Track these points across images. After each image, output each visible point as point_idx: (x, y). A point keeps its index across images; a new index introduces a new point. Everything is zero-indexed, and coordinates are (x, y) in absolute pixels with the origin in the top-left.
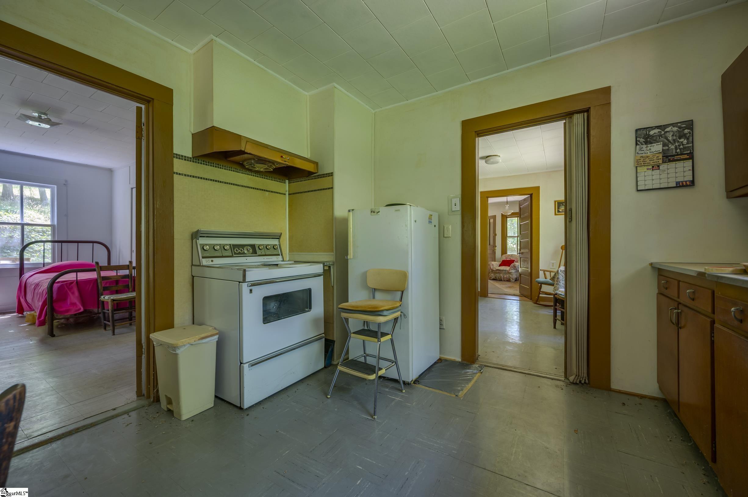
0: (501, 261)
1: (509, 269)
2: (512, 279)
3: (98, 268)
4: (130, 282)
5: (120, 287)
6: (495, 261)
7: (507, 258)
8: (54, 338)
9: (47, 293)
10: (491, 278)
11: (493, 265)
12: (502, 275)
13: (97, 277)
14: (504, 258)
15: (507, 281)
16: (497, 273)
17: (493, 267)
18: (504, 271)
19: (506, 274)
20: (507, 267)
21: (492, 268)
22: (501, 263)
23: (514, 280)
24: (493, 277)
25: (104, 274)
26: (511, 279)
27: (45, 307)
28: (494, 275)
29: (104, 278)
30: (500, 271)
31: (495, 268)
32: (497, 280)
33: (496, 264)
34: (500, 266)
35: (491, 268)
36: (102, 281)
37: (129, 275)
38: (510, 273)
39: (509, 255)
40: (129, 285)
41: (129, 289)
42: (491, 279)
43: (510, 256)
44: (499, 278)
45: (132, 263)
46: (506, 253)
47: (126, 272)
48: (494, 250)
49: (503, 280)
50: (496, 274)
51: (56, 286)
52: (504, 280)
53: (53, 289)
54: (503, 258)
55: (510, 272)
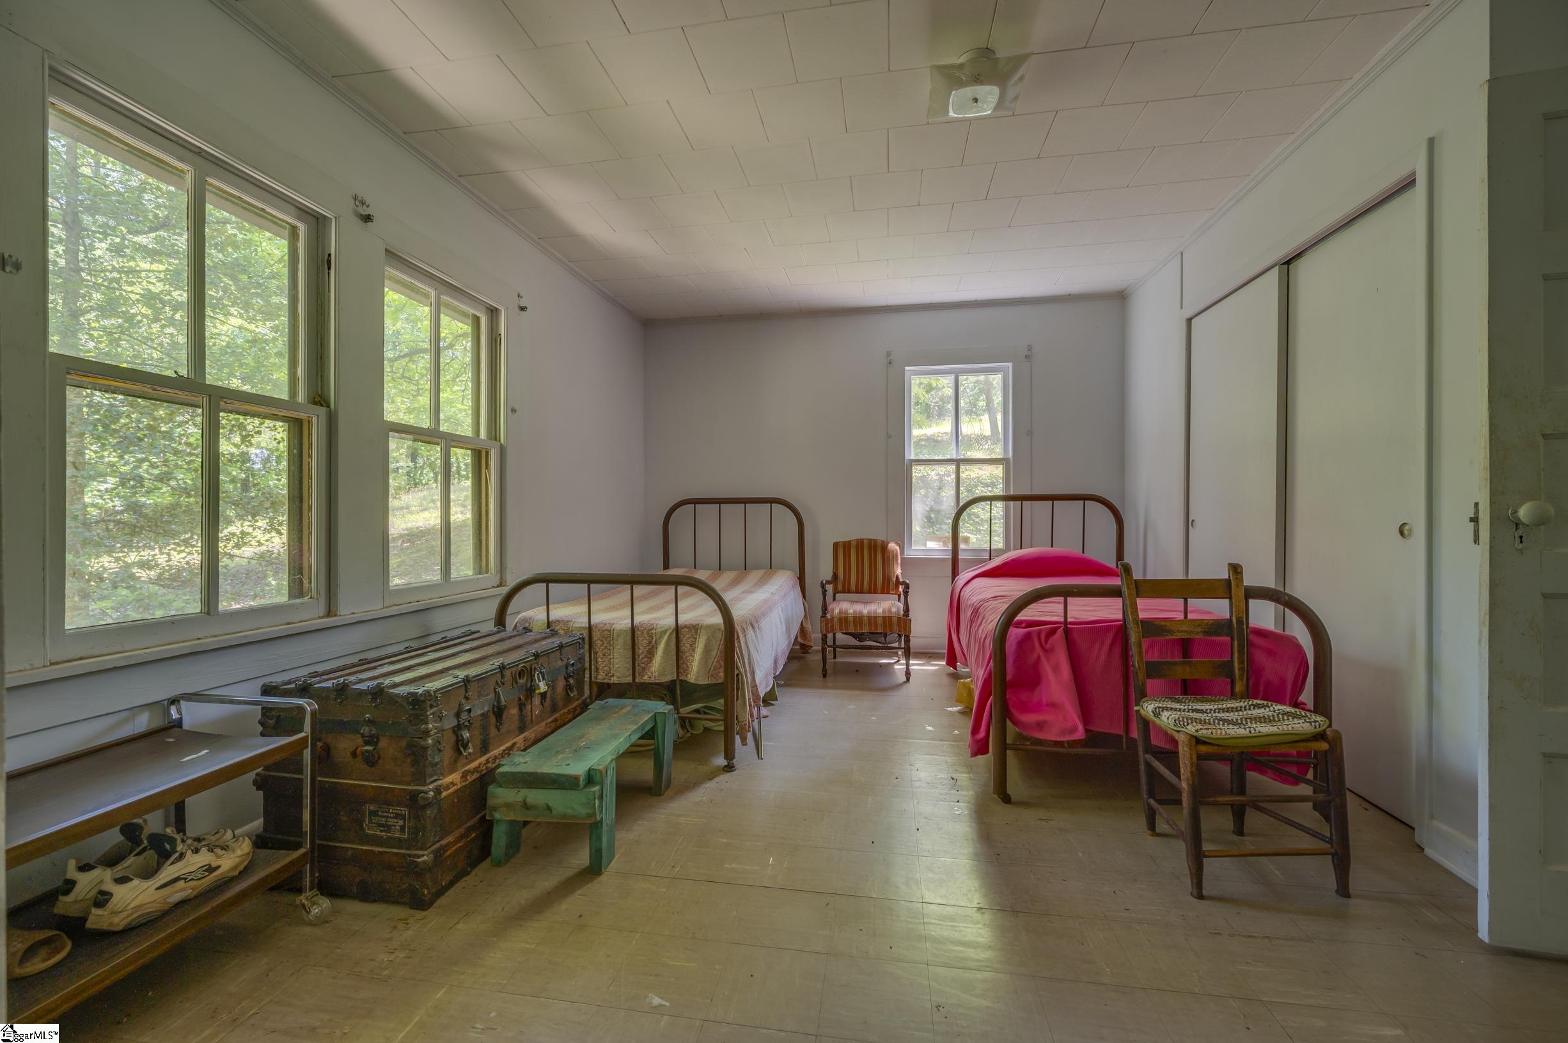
3: (1129, 588)
4: (1236, 655)
5: (1199, 668)
8: (1007, 805)
9: (993, 656)
13: (1120, 616)
25: (1149, 608)
27: (986, 703)
29: (1151, 627)
36: (1142, 640)
37: (1230, 620)
40: (1231, 662)
41: (1233, 683)
45: (1241, 573)
47: (1219, 608)
51: (1015, 633)
53: (1007, 644)
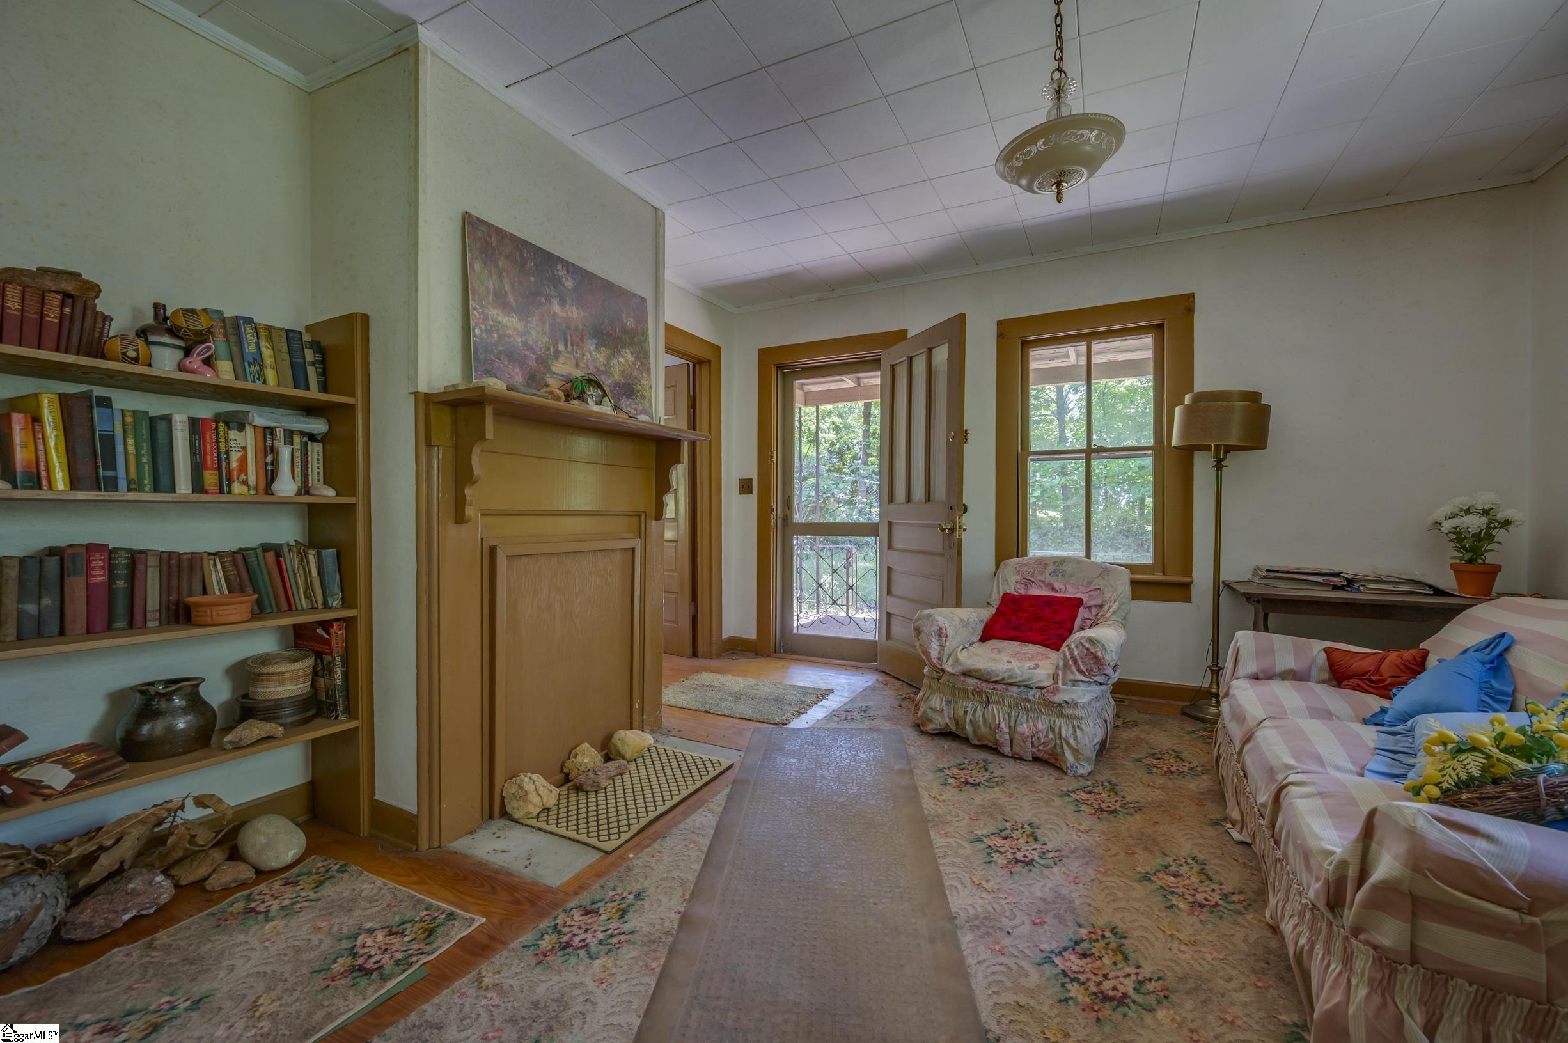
0: (996, 600)
1: (1055, 677)
2: (1076, 752)
6: (958, 604)
7: (1028, 583)
10: (930, 721)
11: (940, 633)
12: (998, 714)
14: (1011, 582)
15: (1036, 759)
16: (965, 695)
17: (942, 646)
18: (1015, 689)
19: (1025, 706)
20: (1033, 649)
21: (934, 653)
22: (993, 610)
23: (1088, 760)
24: (940, 721)
26: (1068, 753)
28: (948, 702)
30: (984, 685)
31: (957, 660)
32: (966, 740)
33: (965, 624)
34: (989, 634)
35: (927, 654)
38: (1059, 708)
39: (1042, 562)
42: (930, 727)
43: (1050, 569)
44: (984, 730)
46: (1020, 549)
48: (952, 530)
49: (1007, 750)
50: (962, 703)
52: (1017, 749)
54: (1006, 580)
55: (1059, 698)
